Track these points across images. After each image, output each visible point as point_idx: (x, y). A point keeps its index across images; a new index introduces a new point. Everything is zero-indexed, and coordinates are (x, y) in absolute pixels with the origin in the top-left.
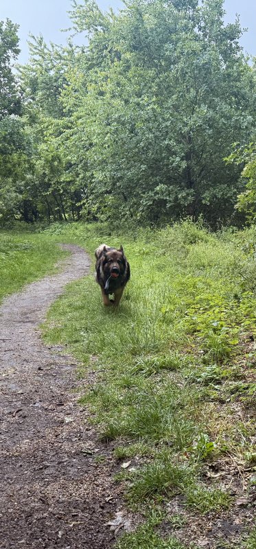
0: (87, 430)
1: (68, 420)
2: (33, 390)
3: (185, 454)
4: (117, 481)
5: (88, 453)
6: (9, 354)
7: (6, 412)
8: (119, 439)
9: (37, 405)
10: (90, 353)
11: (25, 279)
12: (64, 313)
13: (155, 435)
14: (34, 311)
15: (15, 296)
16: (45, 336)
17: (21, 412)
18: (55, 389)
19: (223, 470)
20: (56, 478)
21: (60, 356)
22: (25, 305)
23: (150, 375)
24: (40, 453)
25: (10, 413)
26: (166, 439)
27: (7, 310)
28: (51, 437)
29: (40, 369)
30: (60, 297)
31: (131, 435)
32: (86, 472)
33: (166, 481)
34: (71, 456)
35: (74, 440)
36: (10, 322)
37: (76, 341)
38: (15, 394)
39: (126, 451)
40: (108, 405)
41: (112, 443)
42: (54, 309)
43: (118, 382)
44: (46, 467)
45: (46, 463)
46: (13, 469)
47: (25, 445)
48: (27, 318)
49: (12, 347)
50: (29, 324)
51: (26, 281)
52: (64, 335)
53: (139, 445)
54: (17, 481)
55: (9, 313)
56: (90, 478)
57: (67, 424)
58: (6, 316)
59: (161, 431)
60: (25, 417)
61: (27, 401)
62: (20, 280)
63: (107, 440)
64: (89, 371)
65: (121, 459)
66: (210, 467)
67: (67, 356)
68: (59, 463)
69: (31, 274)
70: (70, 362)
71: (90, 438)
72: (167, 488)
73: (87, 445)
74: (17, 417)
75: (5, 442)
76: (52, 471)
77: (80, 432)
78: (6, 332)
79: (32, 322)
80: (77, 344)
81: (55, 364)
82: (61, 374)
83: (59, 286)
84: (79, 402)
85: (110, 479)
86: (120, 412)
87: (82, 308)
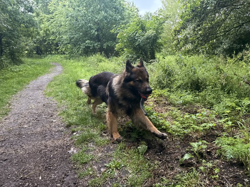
0: (61, 124)
1: (54, 121)
2: (42, 112)
3: (95, 129)
4: (72, 139)
5: (61, 131)
6: (32, 100)
7: (32, 119)
8: (73, 126)
9: (43, 117)
10: (63, 99)
11: (38, 75)
12: (53, 87)
13: (85, 124)
14: (42, 86)
15: (34, 81)
16: (46, 94)
17: (37, 119)
18: (50, 111)
19: (108, 133)
20: (50, 139)
21: (51, 101)
22: (38, 84)
23: (84, 106)
24: (45, 132)
25: (33, 120)
26: (89, 125)
27: (32, 86)
28: (48, 127)
29: (44, 105)
30: (52, 81)
31: (77, 125)
32: (61, 137)
33: (88, 137)
34: (55, 132)
35: (56, 127)
36: (33, 90)
37: (57, 96)
38: (35, 113)
39: (75, 129)
40: (68, 116)
41: (70, 127)
42: (49, 85)
43: (72, 108)
44: (47, 136)
45: (46, 135)
46: (35, 137)
47: (39, 129)
48: (39, 88)
49: (34, 98)
50: (40, 91)
51: (38, 76)
52: (53, 94)
53: (80, 127)
54: (36, 141)
55: (32, 87)
57: (54, 122)
58: (31, 88)
59: (87, 123)
60: (39, 121)
61: (39, 115)
62: (36, 75)
63: (68, 126)
64: (62, 105)
65: (73, 132)
66: (104, 132)
67: (54, 101)
68: (52, 134)
69: (40, 73)
70: (55, 103)
71: (62, 126)
72: (89, 139)
73: (61, 129)
74: (36, 121)
75: (31, 129)
76: (49, 137)
77: (59, 124)
78: (31, 93)
79: (41, 90)
80: (58, 97)
81: (50, 103)
82: (52, 106)
83: (51, 77)
84: (58, 115)
85: (69, 138)
86: (73, 118)
87: (59, 85)
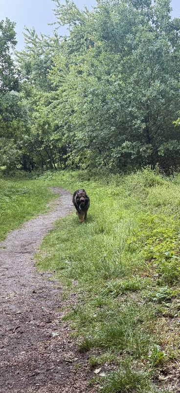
0: (69, 342)
1: (54, 334)
2: (29, 310)
3: (143, 361)
4: (90, 384)
5: (69, 362)
6: (11, 280)
7: (8, 329)
8: (93, 350)
9: (31, 322)
10: (73, 278)
11: (24, 217)
12: (53, 245)
13: (120, 346)
14: (31, 244)
15: (16, 231)
16: (39, 264)
17: (19, 329)
18: (45, 309)
19: (171, 374)
20: (45, 383)
21: (49, 281)
22: (23, 239)
23: (117, 296)
24: (33, 363)
25: (11, 330)
26: (128, 349)
27: (11, 243)
28: (41, 349)
29: (34, 292)
30: (51, 231)
31: (102, 347)
32: (68, 377)
33: (127, 384)
34: (57, 364)
35: (59, 351)
36: (12, 253)
37: (62, 268)
38: (15, 314)
39: (97, 359)
40: (85, 322)
41: (87, 353)
42: (46, 241)
43: (93, 302)
44: (38, 374)
45: (37, 371)
46: (13, 376)
47: (22, 356)
48: (26, 249)
49: (13, 274)
50: (27, 255)
51: (25, 219)
52: (53, 263)
53: (107, 355)
54: (15, 386)
55: (12, 246)
56: (71, 382)
57: (54, 338)
58: (9, 248)
59: (124, 343)
60: (22, 333)
61: (24, 319)
62: (20, 218)
63: (84, 350)
64: (72, 293)
65: (94, 366)
66: (161, 372)
67: (54, 280)
68: (48, 370)
69: (28, 213)
70: (57, 286)
71: (71, 349)
72: (128, 390)
73: (68, 355)
74: (16, 333)
75: (7, 353)
76: (42, 377)
77: (64, 344)
78: (8, 261)
79: (29, 253)
80: (63, 271)
81: (46, 288)
82: (50, 296)
83: (50, 222)
84: (63, 319)
85: (85, 383)
86: (94, 327)
87: (67, 240)
